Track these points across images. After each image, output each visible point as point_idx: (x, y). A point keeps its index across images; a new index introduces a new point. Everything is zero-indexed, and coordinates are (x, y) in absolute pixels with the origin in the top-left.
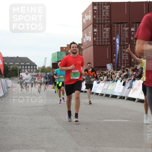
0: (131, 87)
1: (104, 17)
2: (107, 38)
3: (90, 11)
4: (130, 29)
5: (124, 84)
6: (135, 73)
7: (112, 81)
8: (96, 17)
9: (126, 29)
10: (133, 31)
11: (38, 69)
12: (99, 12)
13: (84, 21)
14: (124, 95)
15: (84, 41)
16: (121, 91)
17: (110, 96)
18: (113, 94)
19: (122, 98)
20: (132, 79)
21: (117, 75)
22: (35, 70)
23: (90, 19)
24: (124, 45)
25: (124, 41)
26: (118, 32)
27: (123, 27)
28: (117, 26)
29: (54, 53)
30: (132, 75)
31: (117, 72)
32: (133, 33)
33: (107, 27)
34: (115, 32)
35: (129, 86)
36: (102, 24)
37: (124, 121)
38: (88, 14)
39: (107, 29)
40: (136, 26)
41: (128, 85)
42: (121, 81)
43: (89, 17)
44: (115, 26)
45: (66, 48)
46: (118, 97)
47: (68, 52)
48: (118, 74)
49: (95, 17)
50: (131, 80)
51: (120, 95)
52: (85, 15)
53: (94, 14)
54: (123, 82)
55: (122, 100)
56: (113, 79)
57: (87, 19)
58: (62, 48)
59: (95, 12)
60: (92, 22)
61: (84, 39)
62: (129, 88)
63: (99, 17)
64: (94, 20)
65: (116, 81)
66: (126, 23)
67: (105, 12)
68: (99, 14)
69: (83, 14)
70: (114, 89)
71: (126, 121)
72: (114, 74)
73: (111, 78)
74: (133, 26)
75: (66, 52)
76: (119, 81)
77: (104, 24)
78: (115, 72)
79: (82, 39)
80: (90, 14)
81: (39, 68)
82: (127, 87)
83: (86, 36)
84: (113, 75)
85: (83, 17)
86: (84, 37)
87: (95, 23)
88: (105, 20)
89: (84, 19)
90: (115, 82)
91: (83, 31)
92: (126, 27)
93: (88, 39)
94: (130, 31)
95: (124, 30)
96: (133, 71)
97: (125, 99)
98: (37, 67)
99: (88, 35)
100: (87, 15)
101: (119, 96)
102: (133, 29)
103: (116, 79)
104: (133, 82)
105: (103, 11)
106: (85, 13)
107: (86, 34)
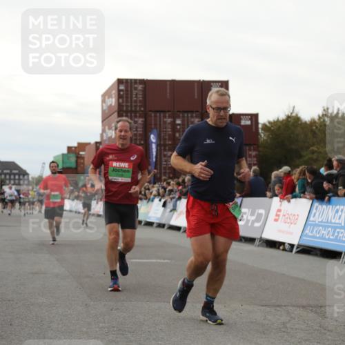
0: (174, 209)
1: (136, 101)
2: (140, 134)
3: (114, 92)
4: (174, 121)
5: (164, 205)
6: (180, 188)
7: (146, 199)
8: (123, 102)
9: (169, 120)
10: (179, 125)
11: (30, 179)
12: (127, 94)
13: (105, 108)
14: (163, 222)
15: (105, 138)
16: (159, 215)
17: (143, 223)
18: (148, 220)
19: (161, 226)
20: (177, 197)
21: (154, 191)
22: (26, 182)
23: (113, 104)
24: (165, 145)
25: (166, 139)
26: (155, 124)
27: (165, 117)
28: (155, 116)
29: (58, 156)
30: (176, 192)
31: (153, 187)
32: (178, 127)
33: (140, 117)
34: (151, 125)
35: (172, 208)
36: (131, 111)
37: (162, 261)
38: (110, 96)
39: (140, 120)
40: (183, 117)
41: (170, 206)
42: (160, 200)
43: (113, 101)
44: (151, 116)
45: (75, 148)
46: (155, 225)
47: (79, 154)
48: (155, 189)
49: (121, 101)
50: (174, 198)
51: (158, 221)
52: (107, 97)
53: (120, 96)
54: (163, 201)
55: (161, 230)
56: (148, 196)
57: (109, 104)
58: (69, 149)
59: (122, 93)
60: (116, 108)
61: (104, 135)
62: (171, 211)
63: (127, 102)
64: (120, 105)
65: (153, 201)
66: (169, 111)
67: (136, 95)
68: (127, 97)
69: (104, 96)
70: (148, 212)
71: (166, 261)
72: (149, 189)
73: (145, 195)
74: (179, 117)
75: (76, 154)
76: (157, 200)
77: (136, 112)
78: (150, 186)
79: (102, 135)
80: (113, 96)
81: (33, 178)
82: (168, 210)
83: (107, 130)
84: (147, 191)
85: (103, 101)
86: (104, 131)
87: (122, 111)
88: (136, 106)
89: (104, 104)
90: (150, 203)
91: (103, 121)
92: (169, 117)
93: (110, 135)
94: (174, 124)
95: (165, 122)
96: (179, 184)
97: (166, 227)
98: (30, 177)
99: (110, 129)
100: (109, 98)
101: (157, 223)
102: (178, 122)
103: (152, 197)
104: (178, 202)
105: (134, 92)
106: (105, 95)
107: (107, 127)
